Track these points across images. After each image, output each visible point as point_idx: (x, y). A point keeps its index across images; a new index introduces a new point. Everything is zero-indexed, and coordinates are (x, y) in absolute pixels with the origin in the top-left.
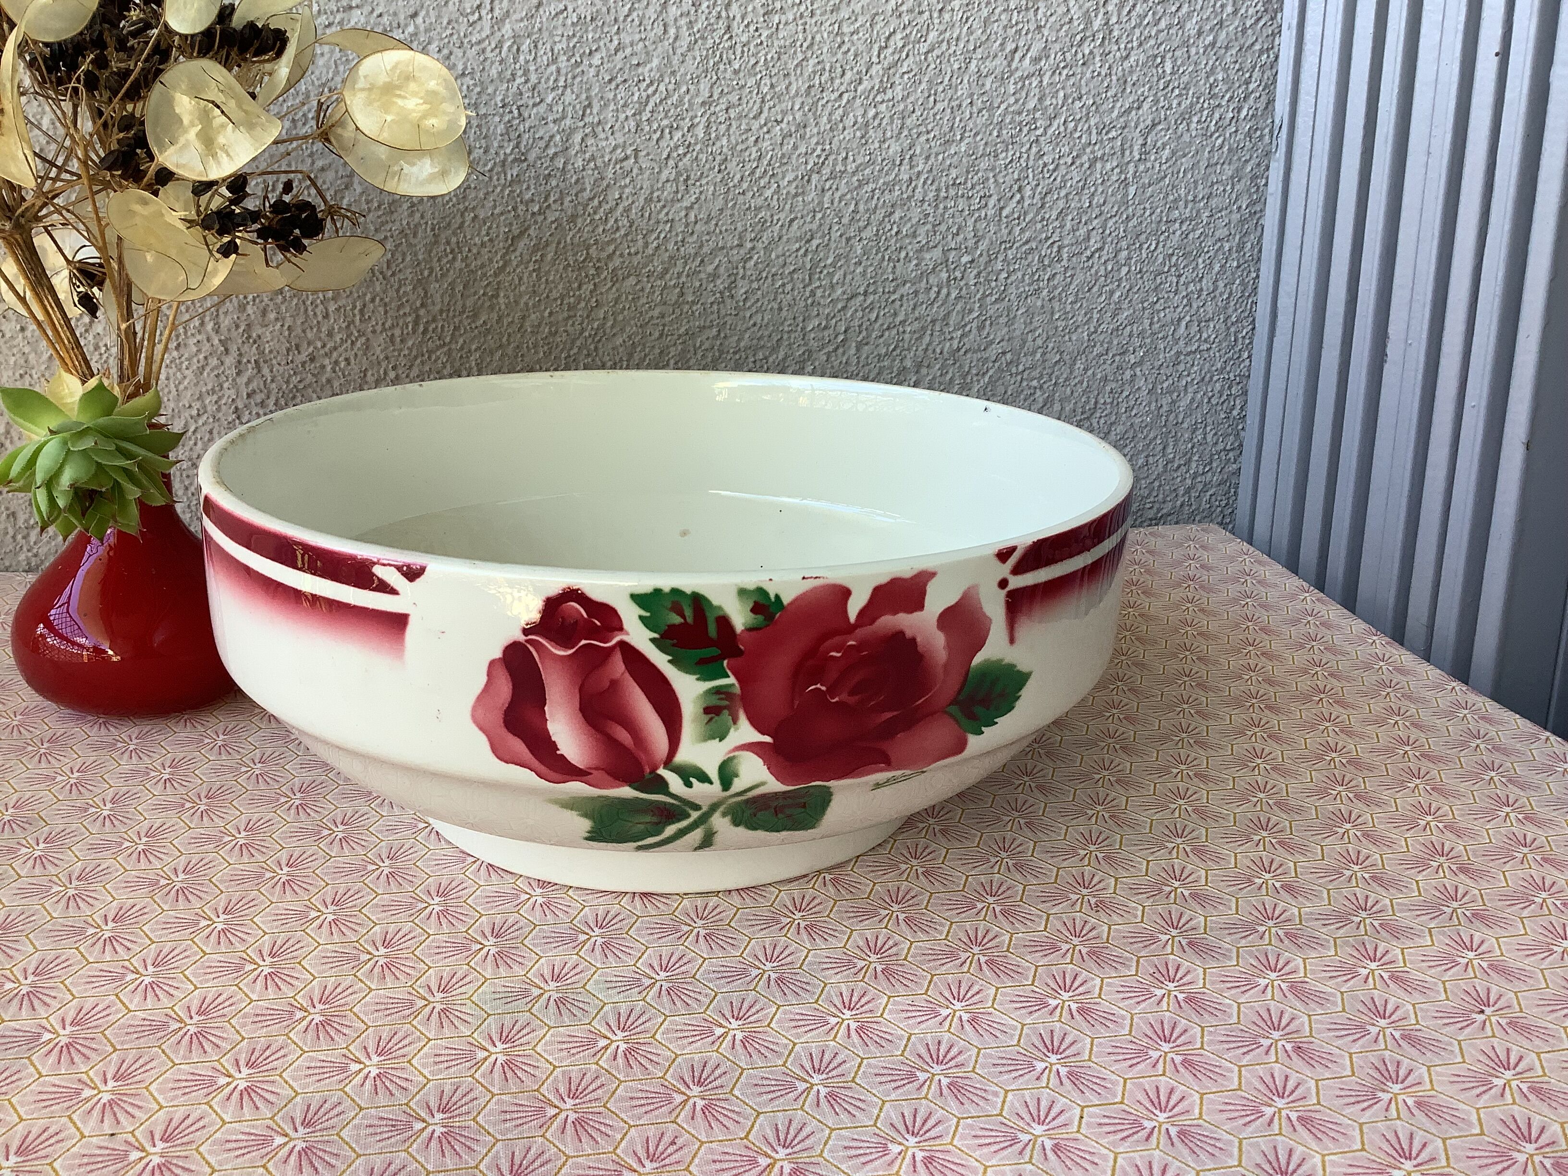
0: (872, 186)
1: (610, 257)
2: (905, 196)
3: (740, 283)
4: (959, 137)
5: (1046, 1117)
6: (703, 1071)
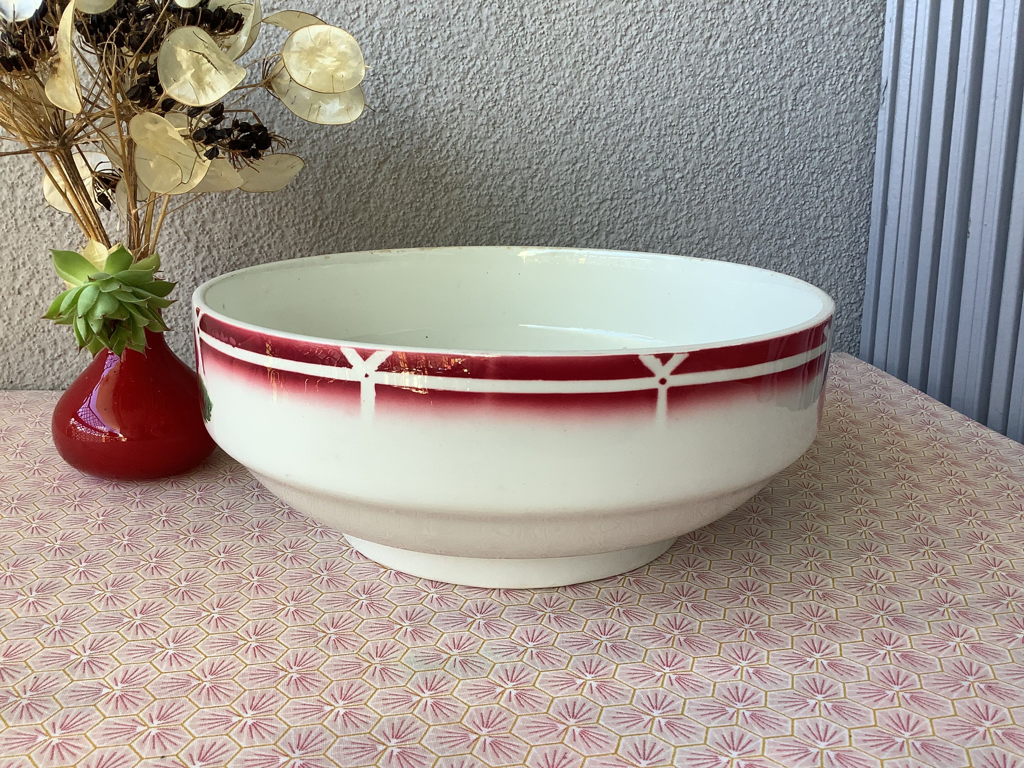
0: (616, 127)
1: (444, 176)
2: (638, 134)
3: (529, 192)
4: (673, 95)
5: (825, 736)
6: (574, 708)
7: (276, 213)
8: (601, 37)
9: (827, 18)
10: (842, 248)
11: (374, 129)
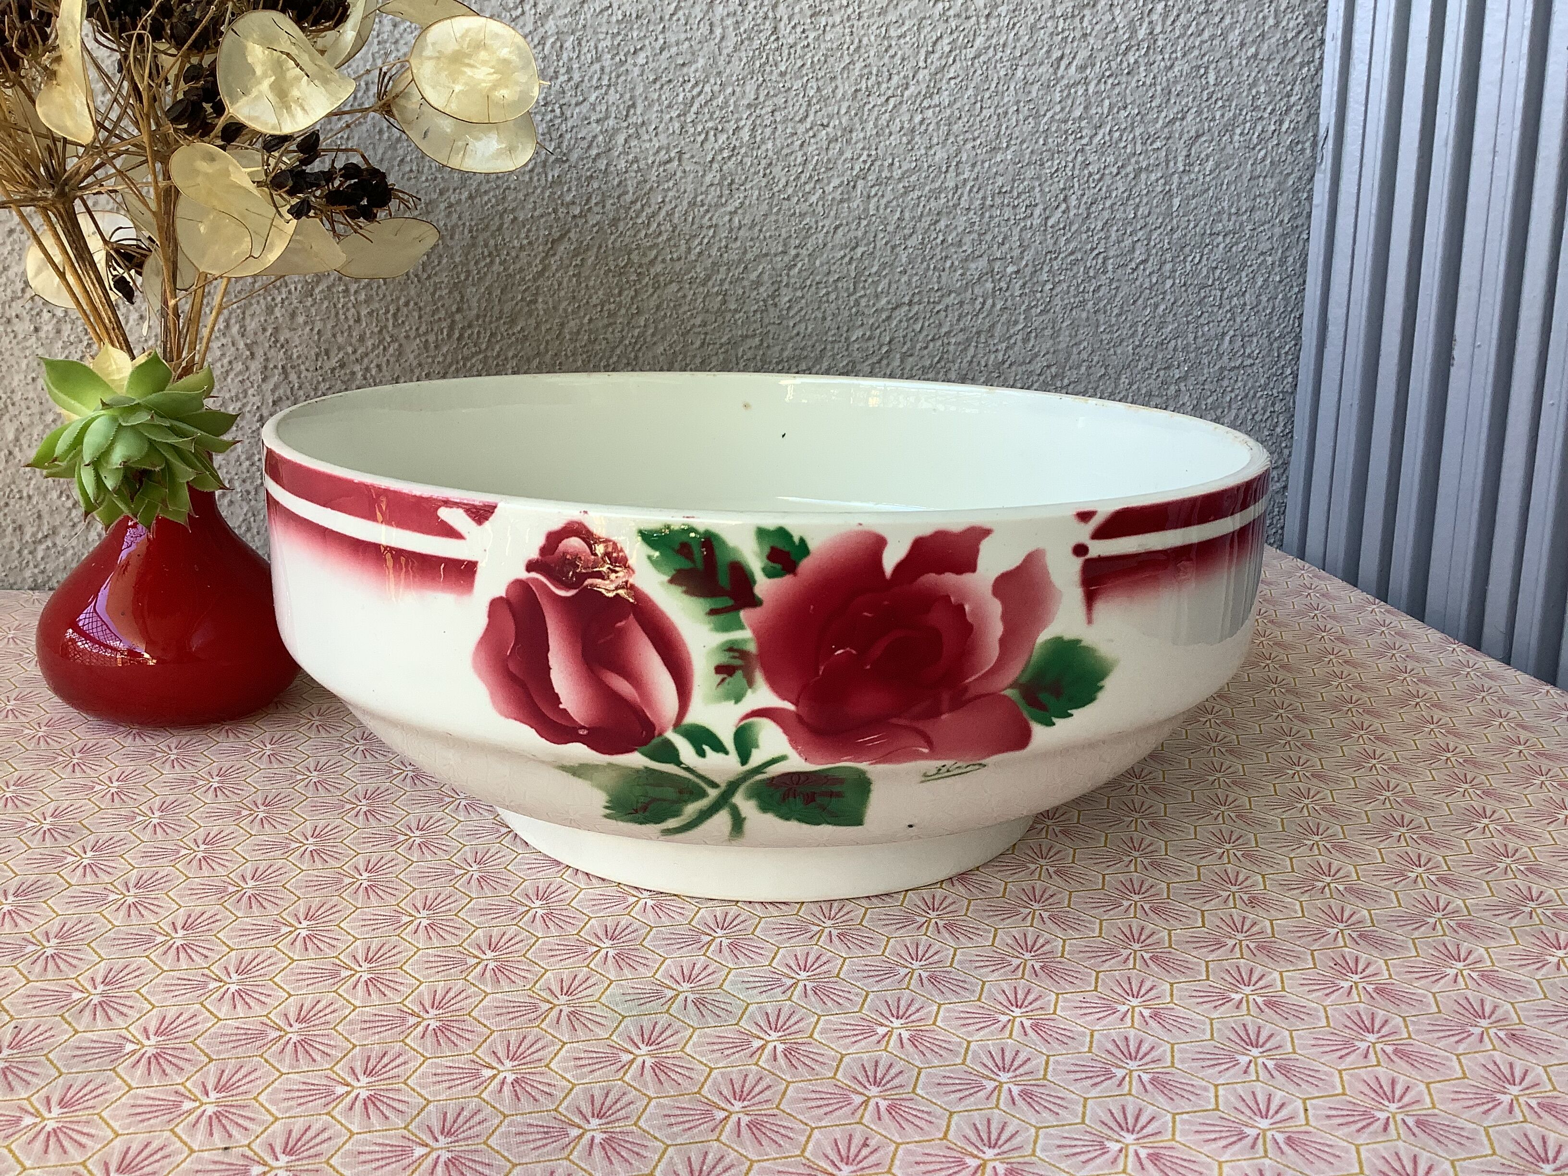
0: (917, 193)
1: (652, 262)
2: (951, 204)
3: (784, 291)
4: (1005, 145)
5: (1268, 1111)
6: (876, 1071)
7: (389, 316)
8: (896, 54)
9: (1237, 32)
10: (1258, 384)
11: (544, 189)
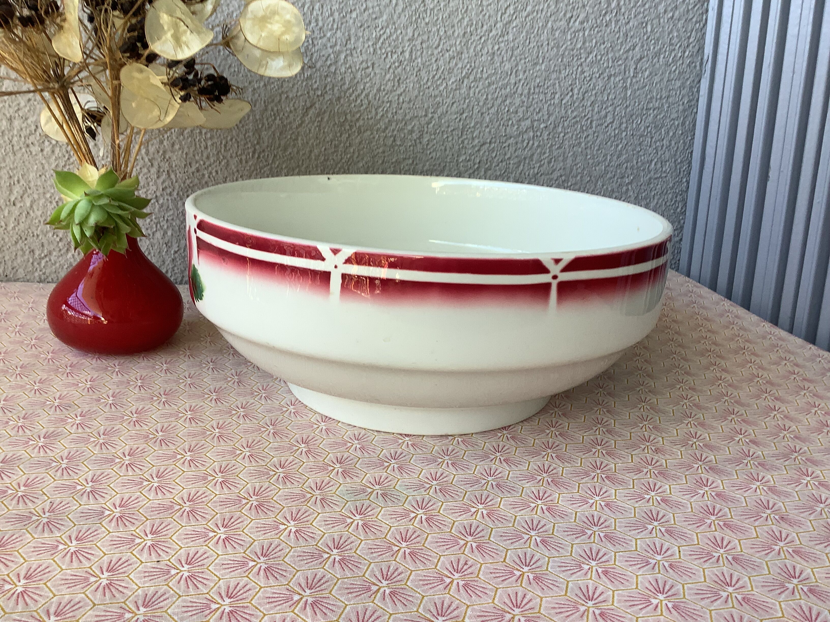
0: (495, 86)
2: (512, 92)
3: (425, 135)
4: (541, 62)
5: (661, 552)
6: (471, 529)
7: (223, 146)
8: (486, 14)
9: (663, 5)
10: (668, 187)
